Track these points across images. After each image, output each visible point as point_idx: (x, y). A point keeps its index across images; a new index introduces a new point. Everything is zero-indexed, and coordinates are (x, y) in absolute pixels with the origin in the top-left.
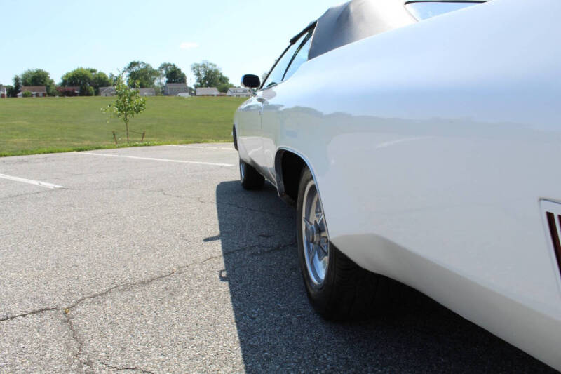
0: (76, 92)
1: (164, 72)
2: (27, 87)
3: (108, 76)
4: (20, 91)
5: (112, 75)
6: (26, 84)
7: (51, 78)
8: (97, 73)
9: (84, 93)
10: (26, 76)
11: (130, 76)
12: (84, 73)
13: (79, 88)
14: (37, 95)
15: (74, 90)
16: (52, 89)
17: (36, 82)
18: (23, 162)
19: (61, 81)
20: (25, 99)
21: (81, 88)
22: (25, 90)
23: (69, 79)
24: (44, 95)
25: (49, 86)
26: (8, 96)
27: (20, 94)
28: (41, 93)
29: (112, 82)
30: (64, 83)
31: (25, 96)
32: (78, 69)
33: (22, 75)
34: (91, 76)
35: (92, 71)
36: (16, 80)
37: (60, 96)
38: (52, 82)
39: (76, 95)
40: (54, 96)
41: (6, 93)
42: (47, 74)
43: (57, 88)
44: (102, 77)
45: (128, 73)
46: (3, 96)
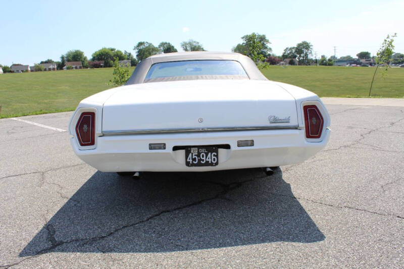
0: (102, 65)
1: (162, 48)
2: (69, 63)
3: (123, 52)
4: (65, 65)
5: (126, 52)
6: (69, 61)
7: (85, 56)
8: (116, 51)
9: (107, 65)
10: (69, 55)
11: (138, 52)
12: (107, 51)
13: (103, 62)
14: (76, 68)
15: (100, 63)
16: (86, 63)
17: (76, 58)
19: (92, 58)
20: (68, 70)
21: (105, 62)
22: (68, 64)
23: (97, 56)
24: (80, 68)
25: (83, 61)
26: (57, 69)
27: (65, 67)
28: (78, 67)
29: (126, 57)
30: (94, 59)
31: (68, 68)
32: (103, 49)
33: (66, 55)
34: (112, 53)
35: (112, 50)
36: (63, 58)
37: (91, 68)
38: (85, 58)
39: (101, 67)
40: (87, 68)
41: (56, 67)
42: (82, 53)
43: (89, 62)
44: (119, 53)
45: (137, 50)
46: (54, 69)
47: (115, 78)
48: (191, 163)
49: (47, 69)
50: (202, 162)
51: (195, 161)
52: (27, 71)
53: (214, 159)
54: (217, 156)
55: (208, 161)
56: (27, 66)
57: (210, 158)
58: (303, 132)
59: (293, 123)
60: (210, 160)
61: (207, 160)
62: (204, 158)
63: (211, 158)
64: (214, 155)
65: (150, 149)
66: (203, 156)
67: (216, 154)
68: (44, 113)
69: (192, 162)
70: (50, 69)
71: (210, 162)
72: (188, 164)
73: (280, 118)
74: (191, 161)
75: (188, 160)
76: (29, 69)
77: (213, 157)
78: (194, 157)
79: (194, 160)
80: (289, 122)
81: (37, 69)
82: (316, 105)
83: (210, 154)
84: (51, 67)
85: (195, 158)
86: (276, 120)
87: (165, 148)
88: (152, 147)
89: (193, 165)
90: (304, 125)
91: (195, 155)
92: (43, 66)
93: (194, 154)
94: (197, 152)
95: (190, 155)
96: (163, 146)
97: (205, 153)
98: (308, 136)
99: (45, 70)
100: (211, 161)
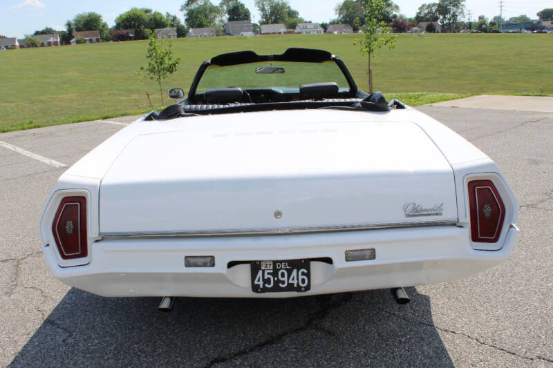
0: (131, 35)
1: (225, 8)
2: (80, 33)
3: (164, 14)
4: (73, 37)
5: (168, 15)
6: (78, 30)
7: (104, 21)
8: (153, 13)
9: (140, 36)
10: (78, 21)
11: (188, 14)
12: (138, 14)
13: (133, 30)
14: (91, 41)
15: (128, 33)
16: (106, 32)
17: (89, 25)
18: (51, 134)
19: (115, 24)
20: (79, 46)
21: (136, 31)
22: (78, 36)
23: (123, 22)
24: (98, 40)
25: (102, 30)
26: (62, 44)
27: (73, 40)
28: (94, 39)
29: (169, 22)
30: (118, 26)
31: (78, 42)
32: (132, 10)
33: (76, 20)
34: (146, 17)
35: (147, 11)
36: (69, 25)
37: (114, 41)
38: (105, 25)
39: (131, 39)
40: (108, 41)
41: (59, 40)
42: (100, 17)
43: (111, 31)
44: (158, 17)
45: (185, 12)
46: (56, 44)
47: (150, 64)
48: (261, 286)
49: (46, 43)
50: (281, 285)
51: (269, 284)
52: (14, 47)
53: (303, 281)
54: (308, 275)
55: (293, 284)
56: (13, 40)
57: (296, 277)
58: (467, 231)
59: (448, 215)
60: (295, 282)
61: (290, 281)
62: (285, 279)
63: (298, 279)
64: (303, 274)
65: (188, 265)
66: (283, 275)
67: (306, 271)
68: (35, 127)
69: (264, 285)
70: (49, 44)
71: (295, 286)
72: (255, 288)
73: (423, 208)
74: (261, 283)
75: (256, 282)
76: (17, 44)
77: (301, 277)
78: (266, 276)
79: (267, 281)
80: (441, 214)
81: (29, 43)
82: (492, 180)
83: (295, 271)
84: (52, 40)
85: (269, 279)
86: (417, 212)
87: (213, 265)
88: (190, 262)
89: (265, 290)
90: (468, 220)
91: (269, 274)
92: (39, 39)
93: (266, 272)
94: (272, 267)
95: (260, 273)
96: (210, 262)
97: (286, 269)
98: (475, 238)
99: (43, 45)
100: (298, 284)
